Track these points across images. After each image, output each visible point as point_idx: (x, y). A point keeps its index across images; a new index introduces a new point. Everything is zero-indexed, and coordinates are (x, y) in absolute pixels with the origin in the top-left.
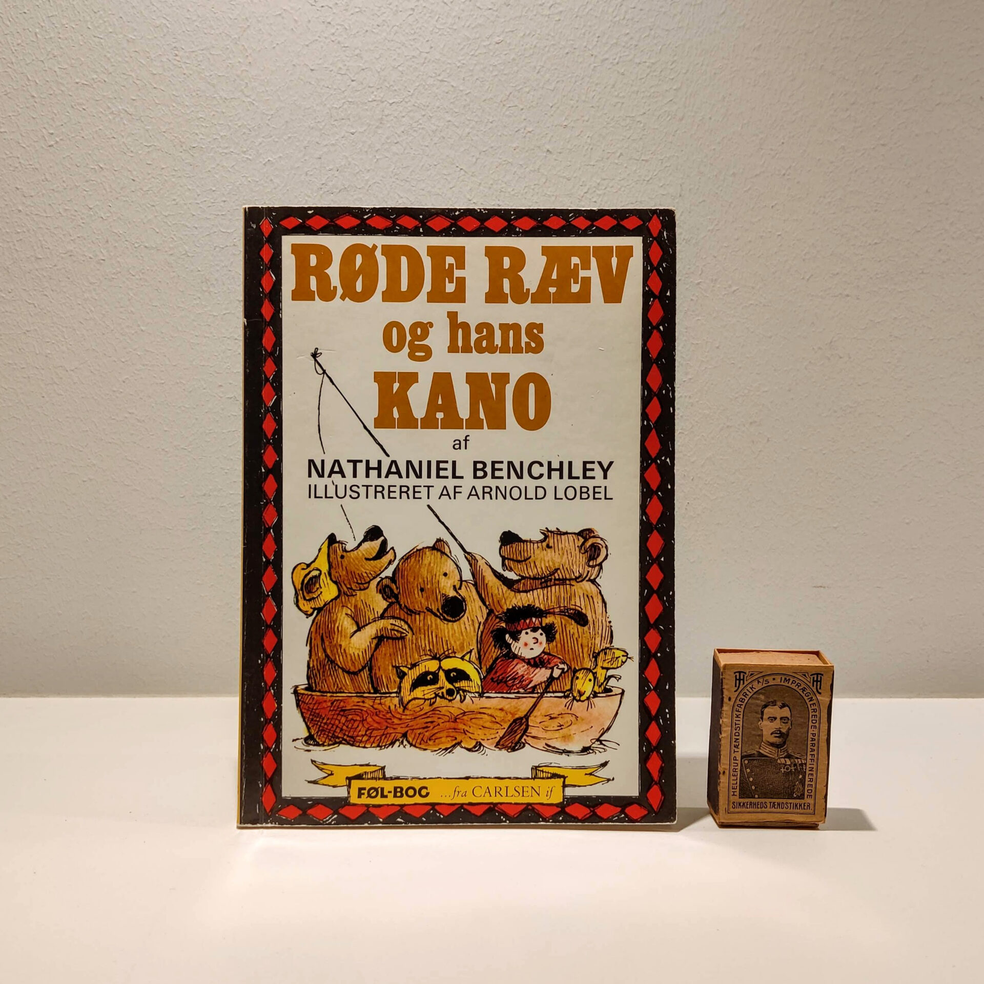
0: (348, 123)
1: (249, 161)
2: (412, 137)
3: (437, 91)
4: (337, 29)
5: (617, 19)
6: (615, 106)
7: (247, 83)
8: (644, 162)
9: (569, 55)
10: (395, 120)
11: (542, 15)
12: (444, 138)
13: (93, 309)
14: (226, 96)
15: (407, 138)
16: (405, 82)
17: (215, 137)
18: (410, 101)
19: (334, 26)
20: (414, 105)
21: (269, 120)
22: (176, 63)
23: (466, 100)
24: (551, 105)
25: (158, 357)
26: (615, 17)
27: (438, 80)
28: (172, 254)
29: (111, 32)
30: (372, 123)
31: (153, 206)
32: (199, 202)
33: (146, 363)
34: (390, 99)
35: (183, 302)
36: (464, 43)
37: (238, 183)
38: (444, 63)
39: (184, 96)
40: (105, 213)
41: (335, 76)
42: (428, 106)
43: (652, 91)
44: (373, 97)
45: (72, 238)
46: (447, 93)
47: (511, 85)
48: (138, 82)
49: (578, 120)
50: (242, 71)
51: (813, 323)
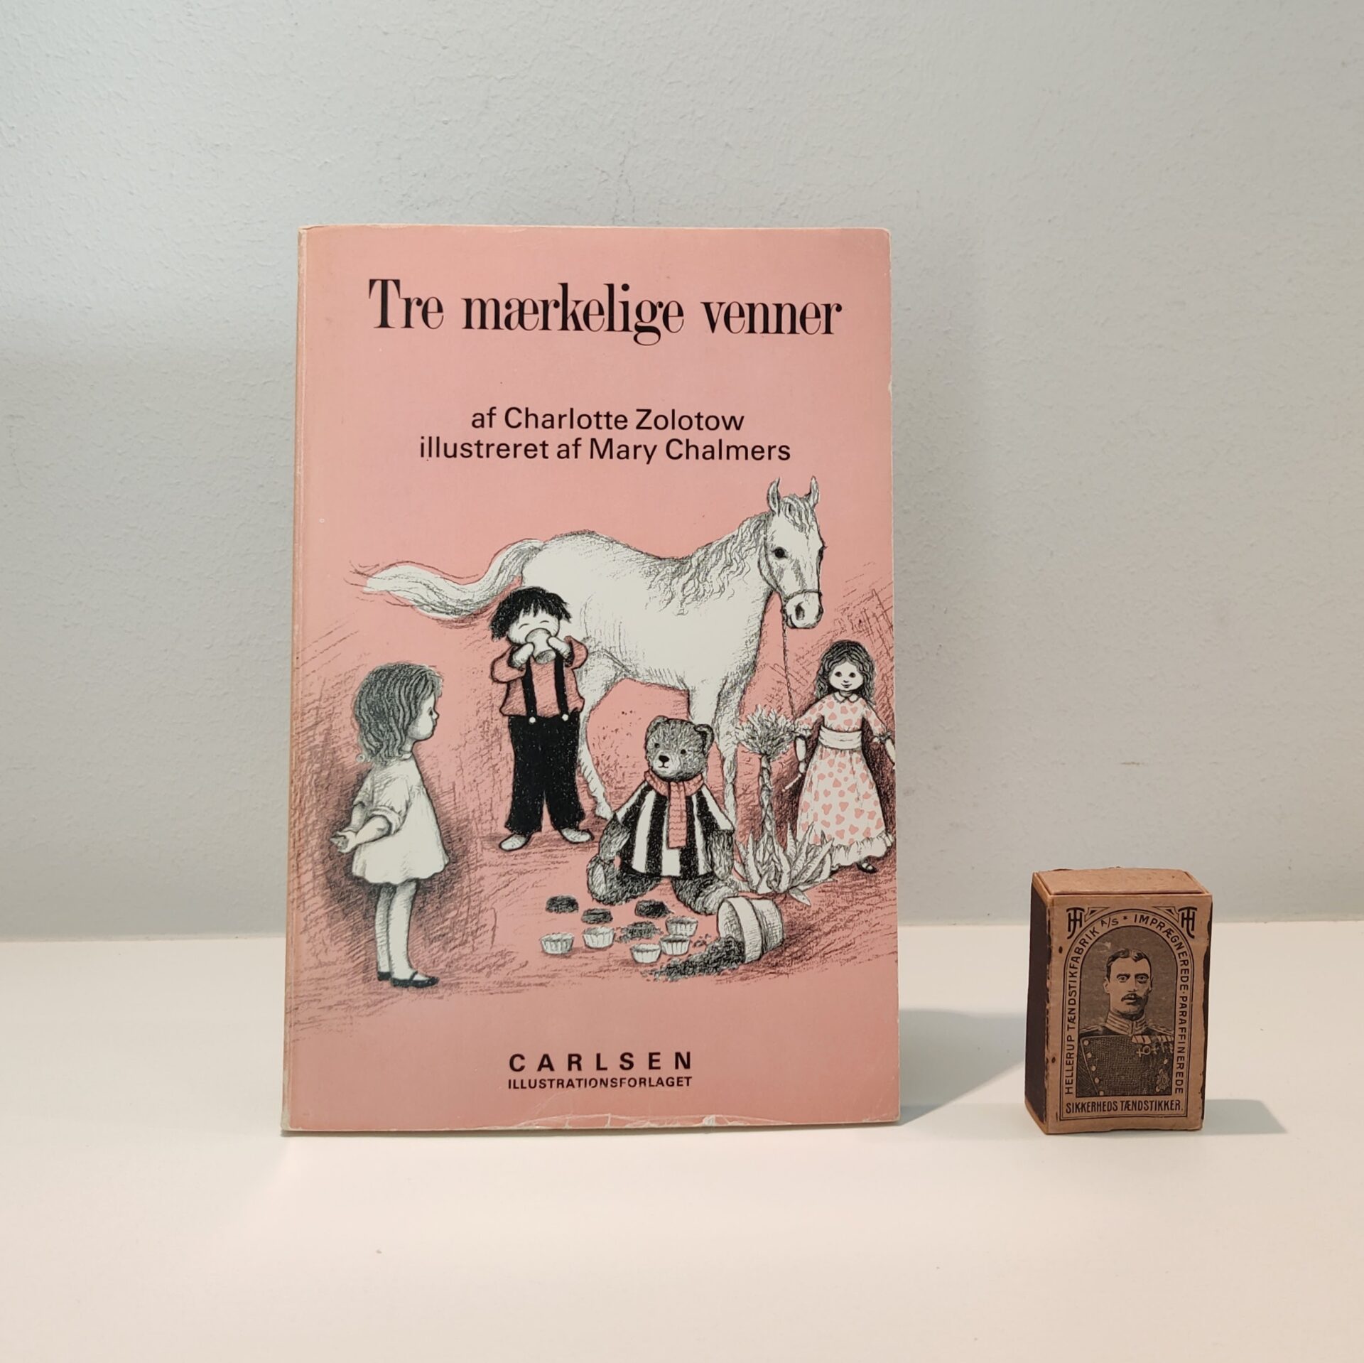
3: (565, 61)
10: (506, 102)
12: (577, 128)
15: (524, 129)
16: (520, 48)
18: (527, 76)
20: (533, 82)
21: (325, 105)
23: (607, 74)
24: (730, 80)
30: (473, 108)
34: (499, 73)
41: (420, 41)
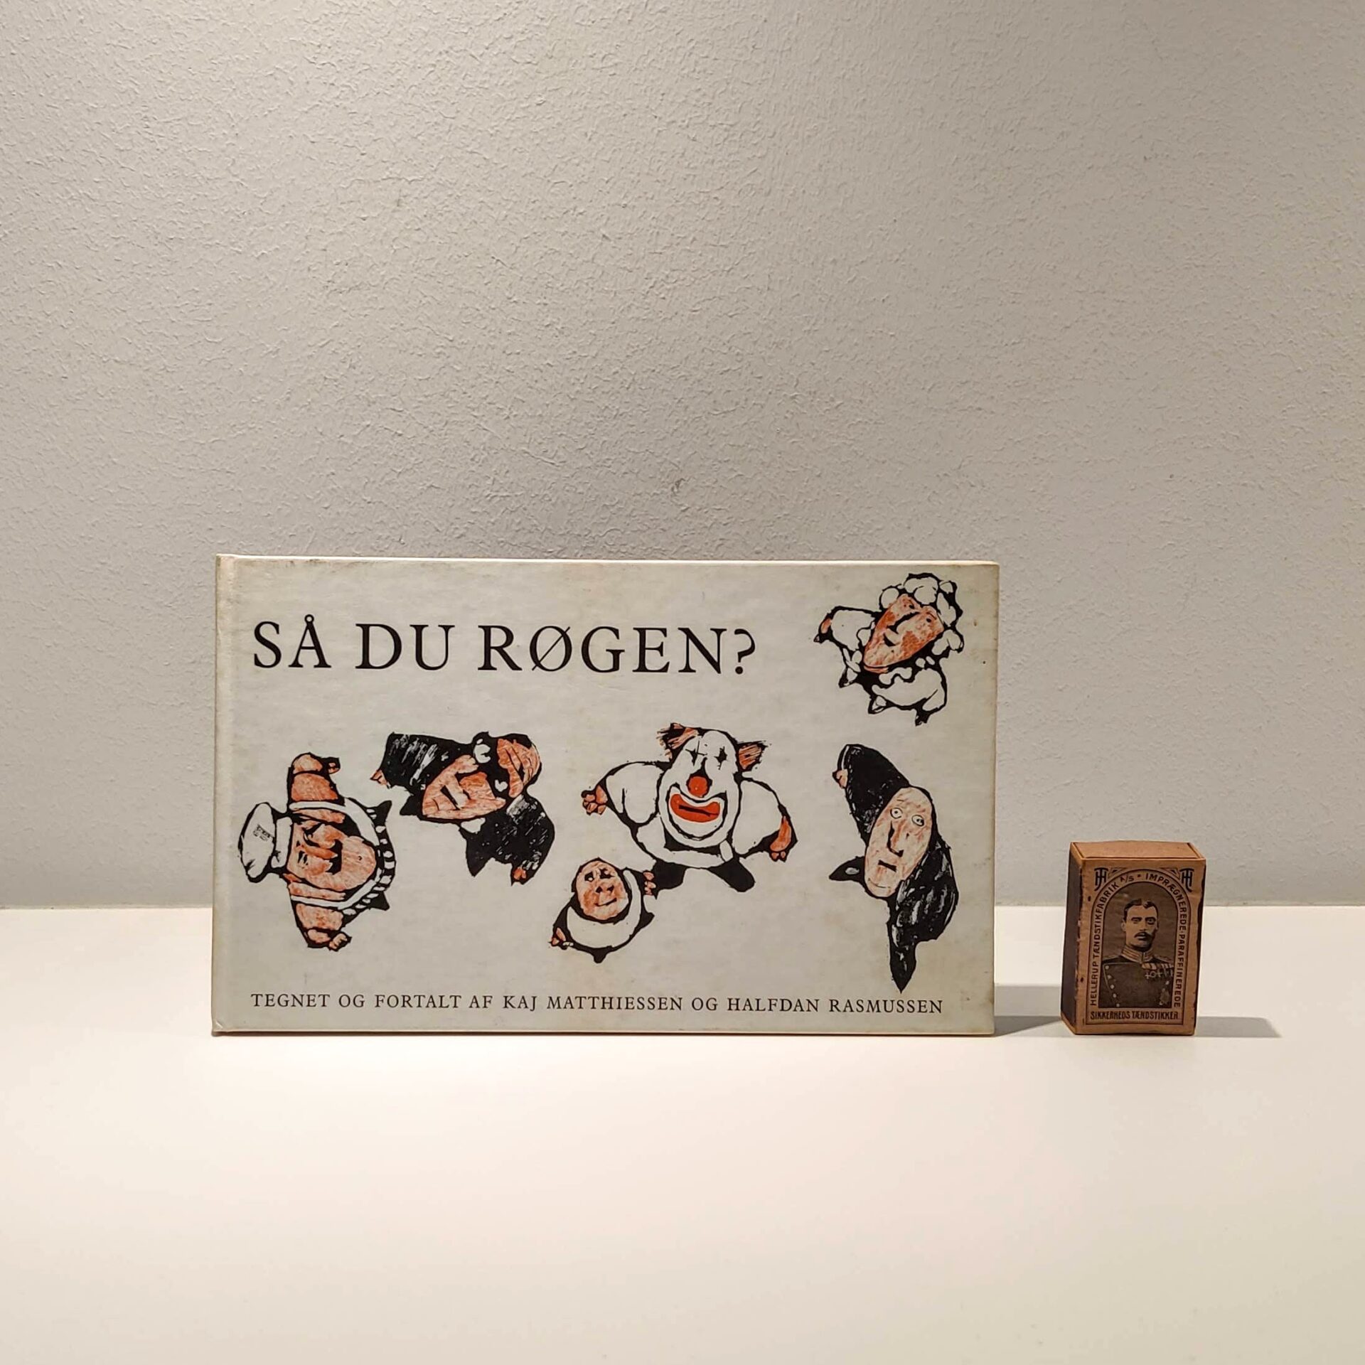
0: (359, 206)
1: (237, 255)
2: (437, 222)
3: (465, 165)
4: (342, 91)
5: (686, 71)
6: (685, 179)
7: (234, 160)
8: (722, 249)
9: (627, 118)
10: (415, 201)
11: (593, 69)
12: (476, 222)
13: (54, 437)
14: (208, 176)
15: (430, 224)
16: (427, 154)
17: (197, 225)
18: (433, 178)
19: (338, 88)
20: (438, 183)
22: (147, 136)
23: (501, 176)
24: (606, 179)
25: (134, 495)
26: (683, 69)
27: (467, 152)
28: (147, 370)
29: (67, 100)
30: (388, 206)
31: (124, 311)
32: (179, 305)
33: (119, 502)
34: (409, 176)
35: (162, 428)
36: (498, 106)
37: (226, 282)
38: (473, 130)
39: (158, 176)
40: (66, 321)
41: (342, 149)
42: (455, 184)
43: (731, 160)
44: (388, 173)
45: (27, 352)
46: (478, 167)
47: (557, 155)
48: (101, 160)
49: (640, 197)
50: (227, 145)
51: (937, 444)
